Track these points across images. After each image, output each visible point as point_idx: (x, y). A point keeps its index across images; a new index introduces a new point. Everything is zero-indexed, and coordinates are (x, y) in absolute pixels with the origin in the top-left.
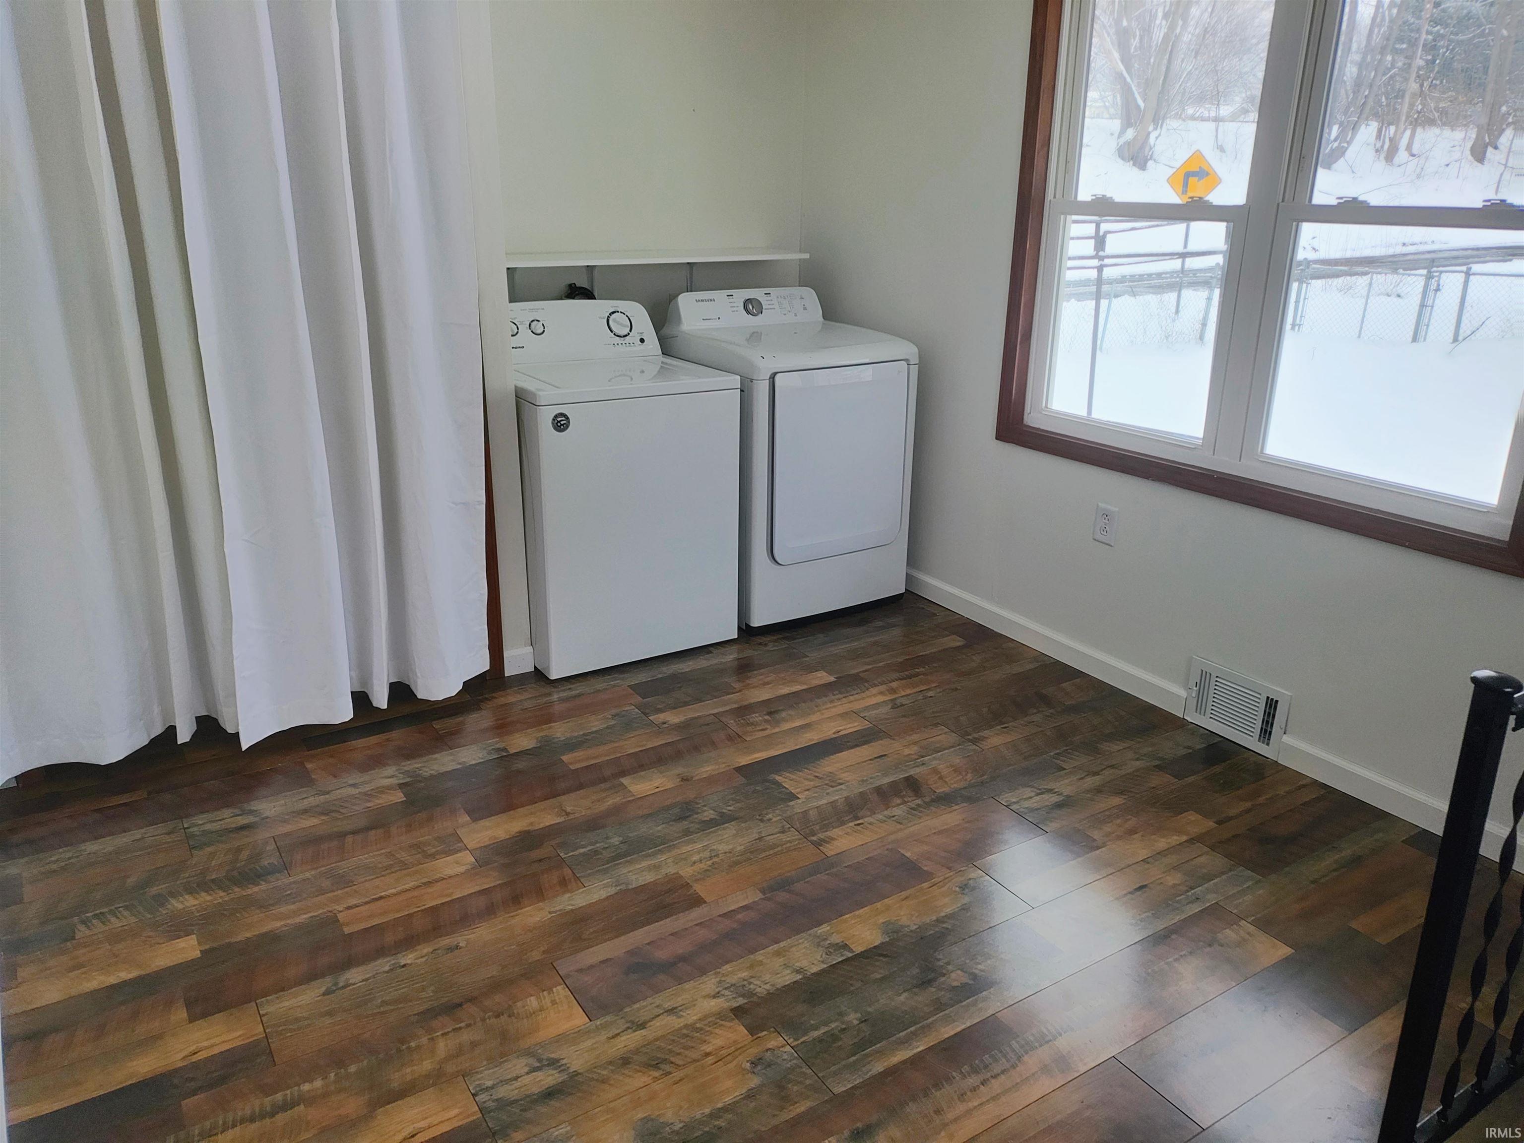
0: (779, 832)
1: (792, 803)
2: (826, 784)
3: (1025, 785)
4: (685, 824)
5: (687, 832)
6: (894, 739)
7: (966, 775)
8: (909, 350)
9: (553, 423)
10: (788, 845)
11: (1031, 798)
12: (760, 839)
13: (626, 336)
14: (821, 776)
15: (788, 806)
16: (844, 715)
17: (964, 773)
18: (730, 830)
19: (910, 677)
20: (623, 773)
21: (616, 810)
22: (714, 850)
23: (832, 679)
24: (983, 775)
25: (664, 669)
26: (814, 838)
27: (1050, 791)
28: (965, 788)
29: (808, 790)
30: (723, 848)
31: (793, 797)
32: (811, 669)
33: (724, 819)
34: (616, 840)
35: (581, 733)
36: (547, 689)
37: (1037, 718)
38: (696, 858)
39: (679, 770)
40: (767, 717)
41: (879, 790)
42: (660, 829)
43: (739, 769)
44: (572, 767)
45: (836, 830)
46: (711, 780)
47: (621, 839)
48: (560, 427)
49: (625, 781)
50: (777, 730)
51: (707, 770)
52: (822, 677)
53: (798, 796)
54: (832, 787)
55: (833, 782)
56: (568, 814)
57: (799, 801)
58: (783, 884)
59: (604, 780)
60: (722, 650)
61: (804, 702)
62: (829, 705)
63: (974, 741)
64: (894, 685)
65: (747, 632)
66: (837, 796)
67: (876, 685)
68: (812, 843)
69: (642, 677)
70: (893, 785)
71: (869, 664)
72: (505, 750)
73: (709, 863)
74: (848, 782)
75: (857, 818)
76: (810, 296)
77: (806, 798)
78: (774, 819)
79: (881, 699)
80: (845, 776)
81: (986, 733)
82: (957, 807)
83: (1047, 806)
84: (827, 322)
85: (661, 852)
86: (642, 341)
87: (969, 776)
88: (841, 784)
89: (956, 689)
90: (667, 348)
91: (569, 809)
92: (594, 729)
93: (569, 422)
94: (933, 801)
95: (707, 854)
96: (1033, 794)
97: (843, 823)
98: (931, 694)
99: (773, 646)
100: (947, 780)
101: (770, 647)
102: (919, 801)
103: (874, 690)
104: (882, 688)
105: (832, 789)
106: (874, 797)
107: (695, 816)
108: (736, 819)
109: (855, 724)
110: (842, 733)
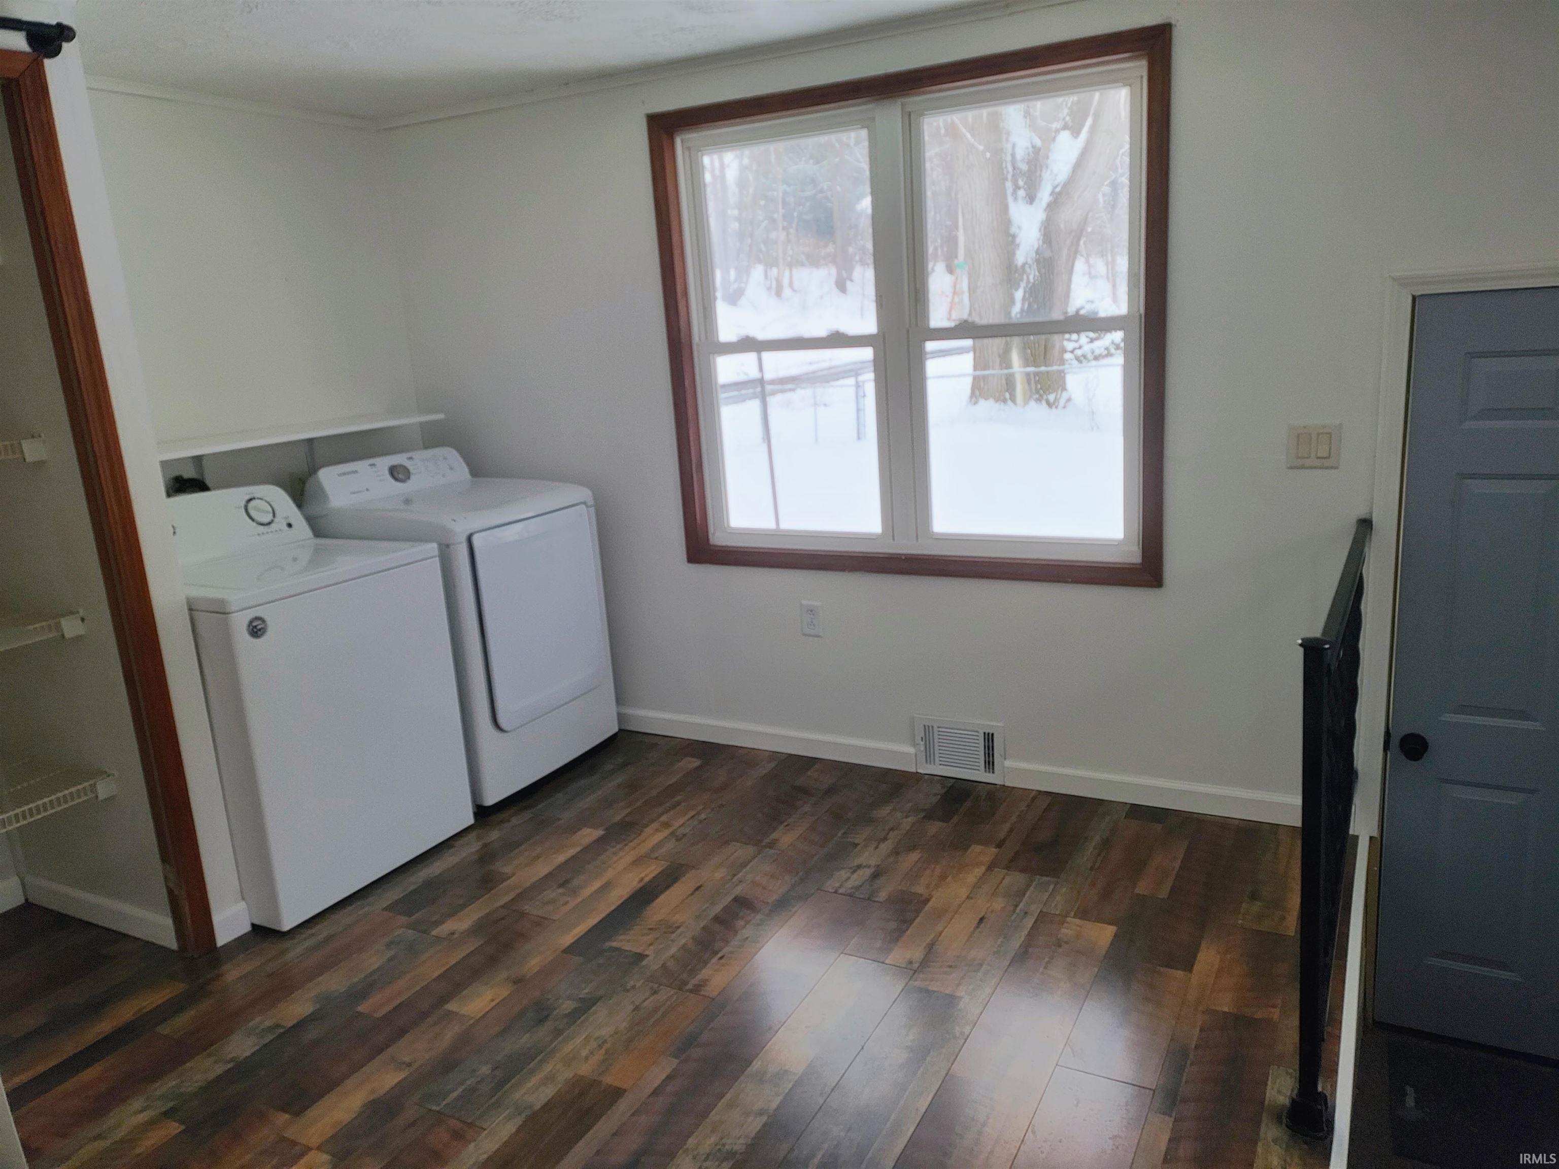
0: (653, 994)
1: (644, 963)
2: (665, 933)
3: (838, 869)
4: (549, 1025)
5: (558, 1032)
6: (698, 869)
7: (783, 878)
8: (583, 494)
9: (248, 630)
10: (669, 1003)
11: (849, 878)
12: (637, 1008)
13: (271, 523)
14: (655, 926)
15: (642, 967)
16: (638, 862)
17: (780, 878)
18: (600, 1013)
19: (671, 808)
20: (444, 1000)
21: (463, 1040)
22: (598, 1038)
23: (600, 832)
24: (797, 873)
25: (412, 879)
26: (690, 986)
27: (859, 867)
28: (789, 890)
29: (651, 944)
30: (605, 1032)
31: (641, 957)
32: (573, 829)
33: (586, 1006)
34: (485, 1070)
35: (363, 976)
36: (288, 944)
37: (807, 808)
38: (584, 1053)
39: (504, 974)
40: (561, 890)
41: (717, 919)
42: (525, 1040)
43: (568, 950)
44: (379, 1014)
45: (704, 971)
46: (546, 972)
47: (489, 1066)
48: (257, 632)
49: (451, 1006)
50: (579, 899)
51: (534, 964)
52: (589, 835)
53: (645, 953)
54: (673, 932)
55: (671, 929)
56: (409, 1065)
57: (650, 958)
58: (690, 1041)
59: (425, 1015)
61: (589, 863)
62: (615, 859)
63: (771, 845)
64: (664, 818)
65: (482, 813)
66: (682, 939)
67: (647, 826)
68: (691, 991)
69: (393, 894)
70: (726, 909)
71: (626, 808)
72: (278, 1026)
73: (603, 1051)
74: (684, 923)
75: (716, 953)
76: (451, 455)
77: (654, 953)
78: (638, 985)
79: (659, 837)
80: (678, 918)
81: (774, 836)
82: (795, 909)
83: (866, 880)
84: (475, 479)
85: (542, 1061)
86: (290, 525)
87: (787, 878)
88: (678, 927)
89: (722, 806)
90: (319, 528)
91: (407, 1059)
92: (376, 967)
93: (266, 625)
94: (772, 911)
95: (594, 1044)
96: (848, 874)
97: (706, 963)
98: (703, 816)
99: (517, 821)
100: (770, 888)
101: (515, 821)
102: (759, 916)
103: (649, 830)
104: (655, 825)
105: (674, 935)
106: (717, 927)
107: (555, 1013)
108: (599, 999)
109: (653, 867)
110: (647, 879)
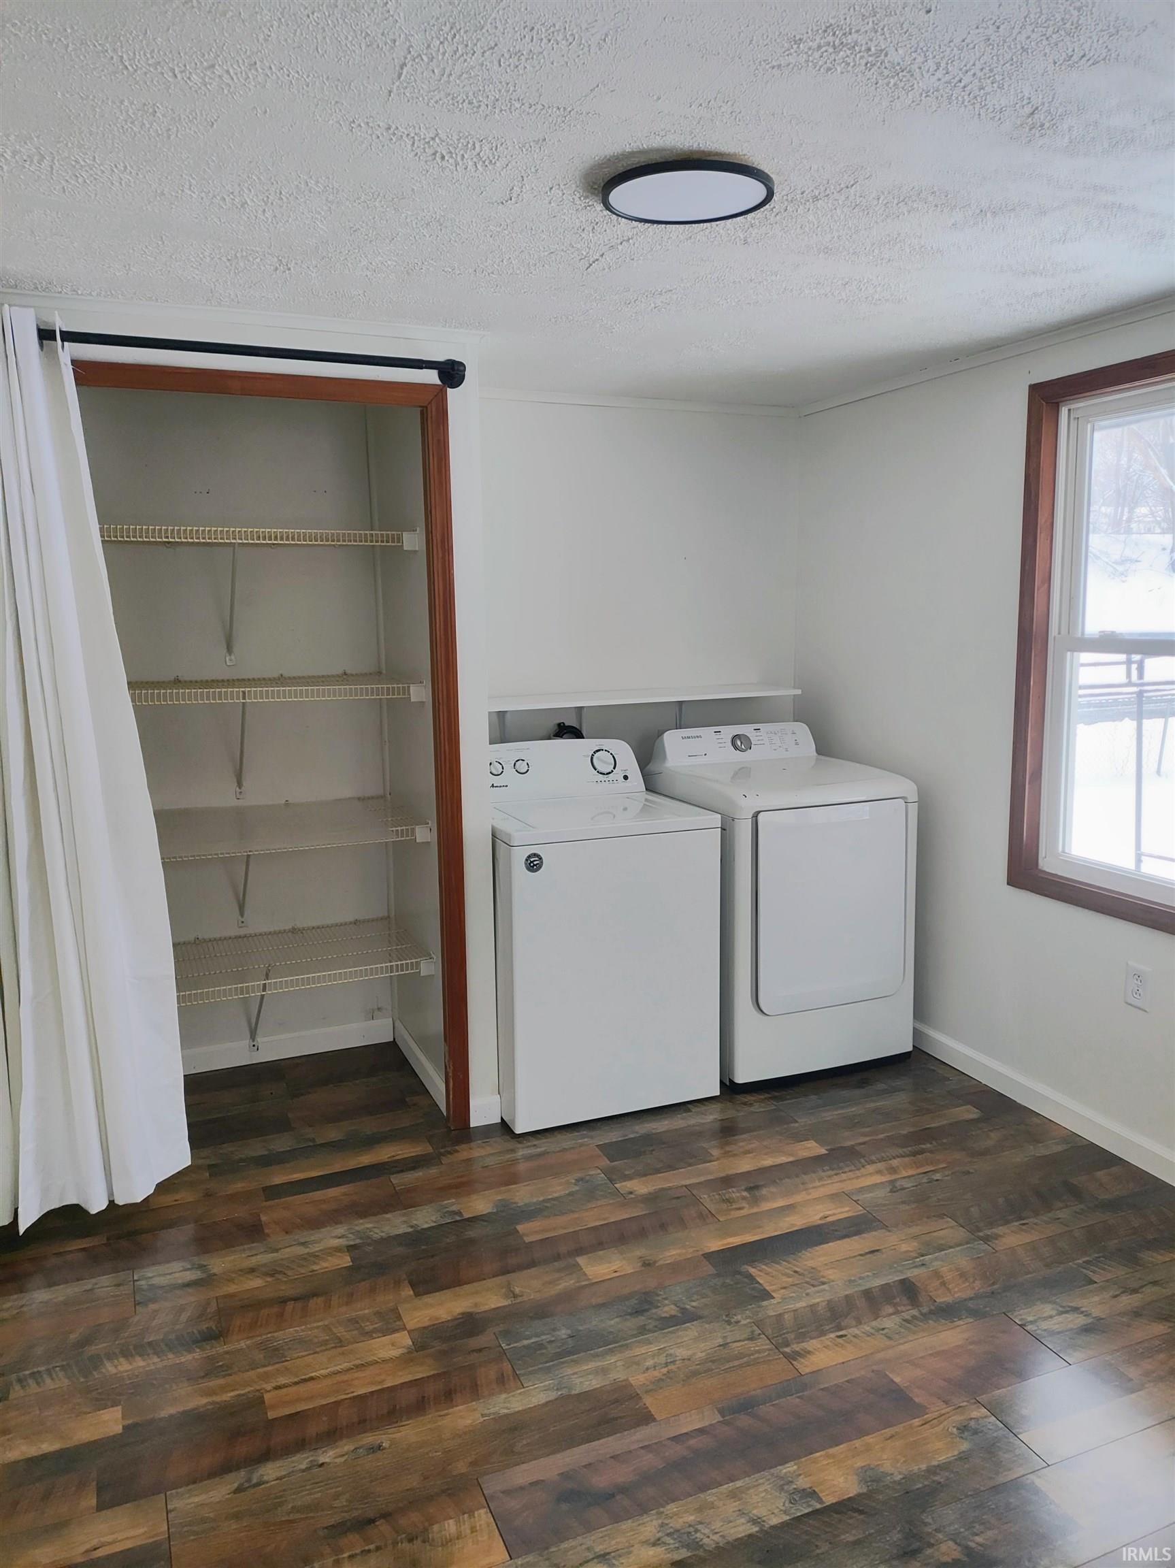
0: (748, 1339)
1: (765, 1303)
2: (807, 1283)
3: (1045, 1300)
4: (641, 1320)
5: (643, 1330)
6: (889, 1231)
7: (974, 1282)
8: (908, 789)
9: (526, 864)
10: (756, 1356)
11: (1051, 1317)
12: (725, 1345)
13: (610, 773)
14: (802, 1271)
15: (760, 1307)
16: (834, 1197)
17: (971, 1280)
18: (691, 1331)
19: (914, 1154)
20: (580, 1251)
21: (568, 1297)
22: (671, 1355)
23: (823, 1151)
24: (993, 1284)
25: (637, 1128)
26: (787, 1350)
27: (1076, 1310)
28: (971, 1299)
29: (785, 1288)
30: (681, 1353)
31: (767, 1295)
32: (799, 1137)
33: (686, 1317)
34: (563, 1333)
35: (541, 1199)
36: (512, 1144)
37: (1063, 1214)
38: (650, 1363)
39: (640, 1251)
40: (745, 1194)
41: (867, 1294)
42: (612, 1323)
43: (708, 1256)
44: (528, 1239)
45: (814, 1341)
46: (676, 1268)
47: (569, 1332)
48: (533, 867)
49: (581, 1260)
50: (755, 1210)
51: (671, 1254)
52: (813, 1148)
53: (773, 1294)
54: (813, 1286)
55: (815, 1279)
56: (515, 1296)
57: (773, 1301)
58: (746, 1406)
59: (558, 1257)
60: (703, 1108)
61: (789, 1178)
62: (818, 1184)
63: (986, 1239)
64: (895, 1162)
65: (730, 1088)
66: (819, 1298)
67: (873, 1162)
68: (786, 1355)
69: (613, 1135)
70: (885, 1288)
71: (865, 1135)
72: (459, 1213)
73: (665, 1370)
74: (833, 1281)
75: (840, 1329)
76: (803, 731)
77: (782, 1298)
78: (744, 1322)
79: (878, 1179)
80: (831, 1274)
81: (999, 1230)
82: (961, 1322)
83: (1071, 1329)
84: (823, 757)
85: (612, 1351)
86: (626, 778)
87: (978, 1284)
88: (824, 1283)
89: (969, 1173)
90: (651, 786)
91: (517, 1290)
92: (556, 1195)
93: (542, 862)
94: (931, 1312)
95: (662, 1359)
96: (1054, 1313)
97: (823, 1333)
98: (938, 1176)
99: (758, 1106)
100: (950, 1287)
101: (757, 1108)
102: (915, 1312)
103: (871, 1168)
104: (880, 1166)
105: (813, 1289)
106: (861, 1303)
107: (654, 1311)
108: (700, 1317)
109: (847, 1209)
110: (830, 1219)
